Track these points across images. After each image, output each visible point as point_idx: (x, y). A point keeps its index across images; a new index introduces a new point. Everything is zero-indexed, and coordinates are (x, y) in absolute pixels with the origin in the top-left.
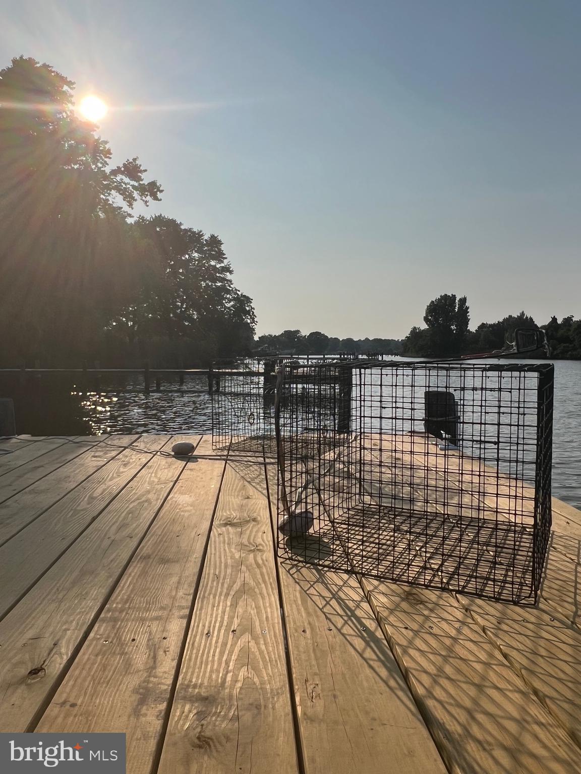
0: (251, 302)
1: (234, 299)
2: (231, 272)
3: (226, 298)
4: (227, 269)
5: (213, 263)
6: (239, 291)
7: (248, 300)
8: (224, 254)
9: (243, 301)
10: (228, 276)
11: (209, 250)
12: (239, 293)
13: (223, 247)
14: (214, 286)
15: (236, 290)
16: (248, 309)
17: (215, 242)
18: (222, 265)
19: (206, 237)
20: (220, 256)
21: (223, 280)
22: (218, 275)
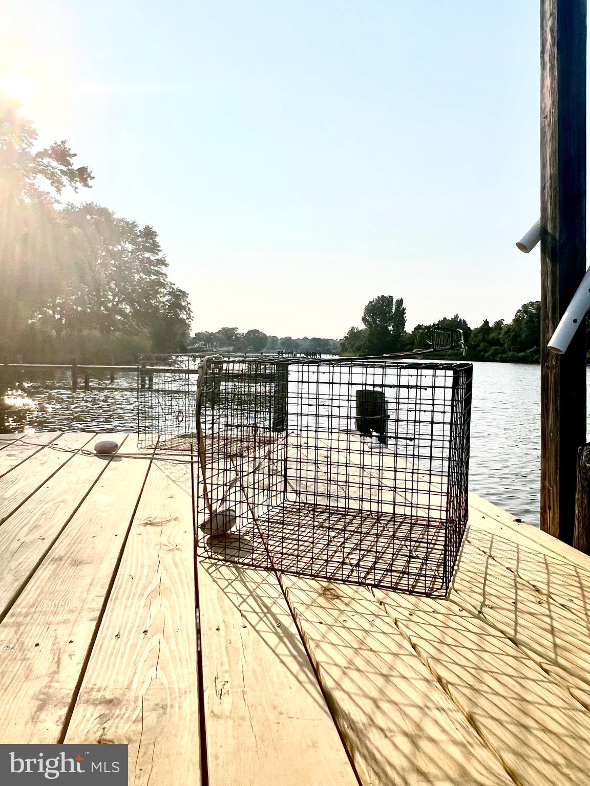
0: (187, 297)
1: (170, 293)
2: (166, 265)
3: (161, 292)
4: (162, 262)
5: (147, 255)
6: (174, 284)
7: (184, 295)
8: (159, 246)
9: (178, 297)
10: (163, 269)
11: (143, 242)
12: (175, 287)
13: (158, 239)
14: (148, 280)
15: (171, 283)
16: (183, 304)
17: (149, 233)
18: (157, 257)
19: (141, 227)
20: (155, 248)
21: (158, 273)
22: (152, 267)
